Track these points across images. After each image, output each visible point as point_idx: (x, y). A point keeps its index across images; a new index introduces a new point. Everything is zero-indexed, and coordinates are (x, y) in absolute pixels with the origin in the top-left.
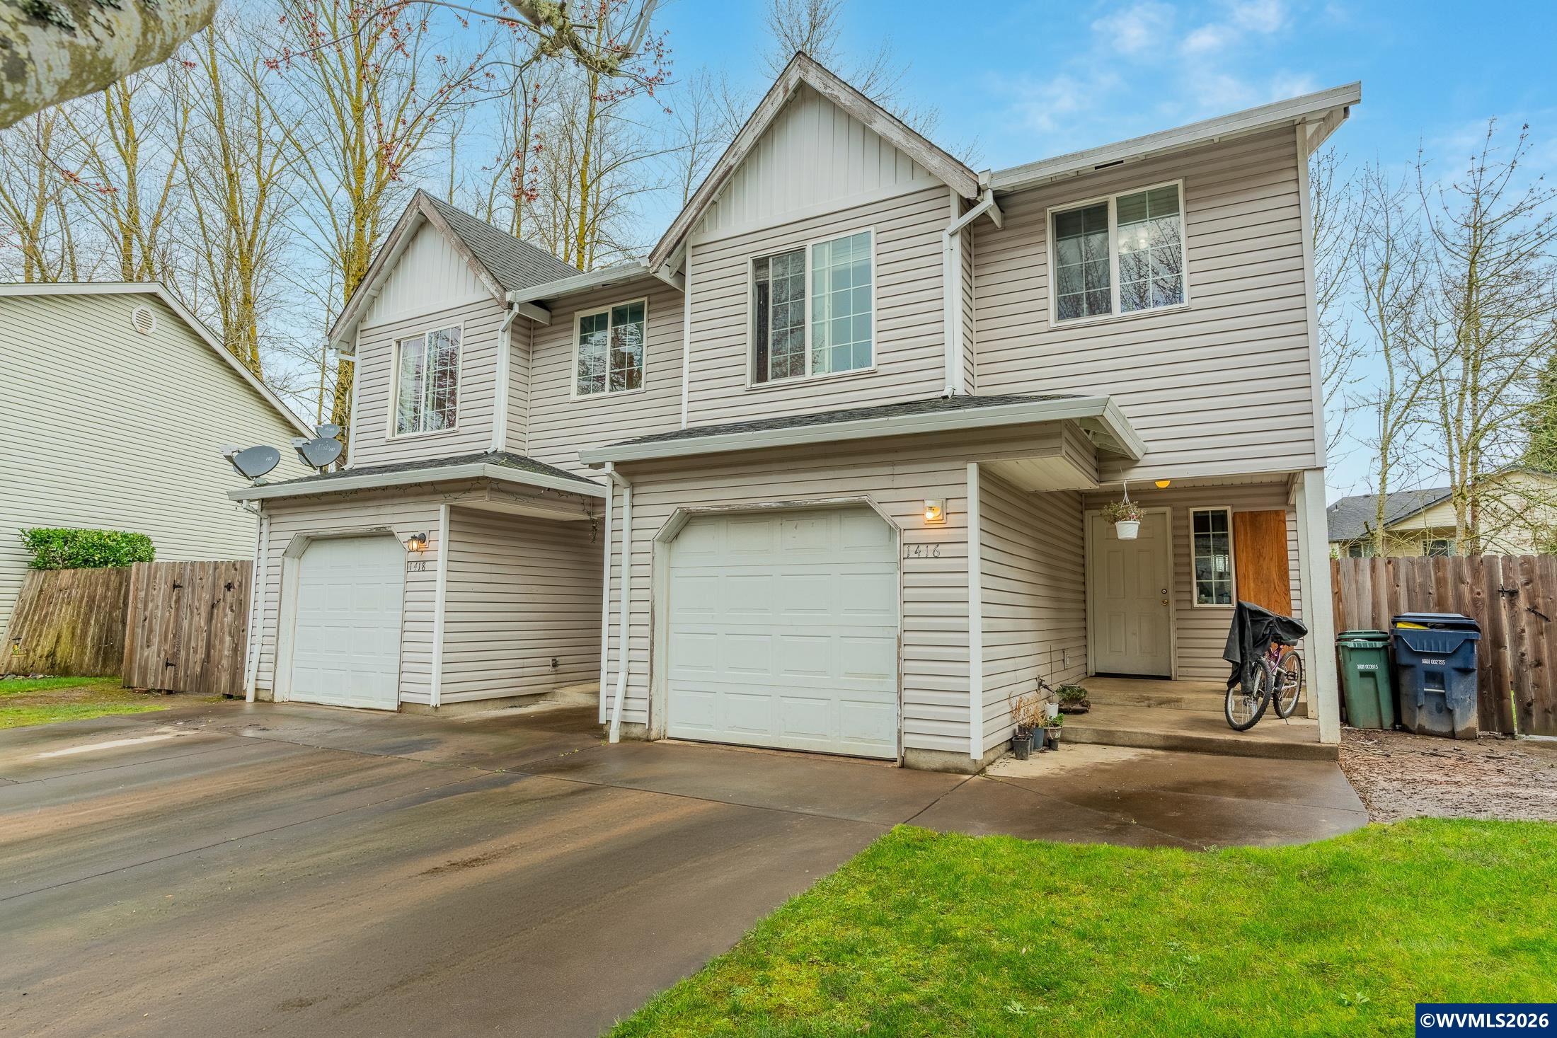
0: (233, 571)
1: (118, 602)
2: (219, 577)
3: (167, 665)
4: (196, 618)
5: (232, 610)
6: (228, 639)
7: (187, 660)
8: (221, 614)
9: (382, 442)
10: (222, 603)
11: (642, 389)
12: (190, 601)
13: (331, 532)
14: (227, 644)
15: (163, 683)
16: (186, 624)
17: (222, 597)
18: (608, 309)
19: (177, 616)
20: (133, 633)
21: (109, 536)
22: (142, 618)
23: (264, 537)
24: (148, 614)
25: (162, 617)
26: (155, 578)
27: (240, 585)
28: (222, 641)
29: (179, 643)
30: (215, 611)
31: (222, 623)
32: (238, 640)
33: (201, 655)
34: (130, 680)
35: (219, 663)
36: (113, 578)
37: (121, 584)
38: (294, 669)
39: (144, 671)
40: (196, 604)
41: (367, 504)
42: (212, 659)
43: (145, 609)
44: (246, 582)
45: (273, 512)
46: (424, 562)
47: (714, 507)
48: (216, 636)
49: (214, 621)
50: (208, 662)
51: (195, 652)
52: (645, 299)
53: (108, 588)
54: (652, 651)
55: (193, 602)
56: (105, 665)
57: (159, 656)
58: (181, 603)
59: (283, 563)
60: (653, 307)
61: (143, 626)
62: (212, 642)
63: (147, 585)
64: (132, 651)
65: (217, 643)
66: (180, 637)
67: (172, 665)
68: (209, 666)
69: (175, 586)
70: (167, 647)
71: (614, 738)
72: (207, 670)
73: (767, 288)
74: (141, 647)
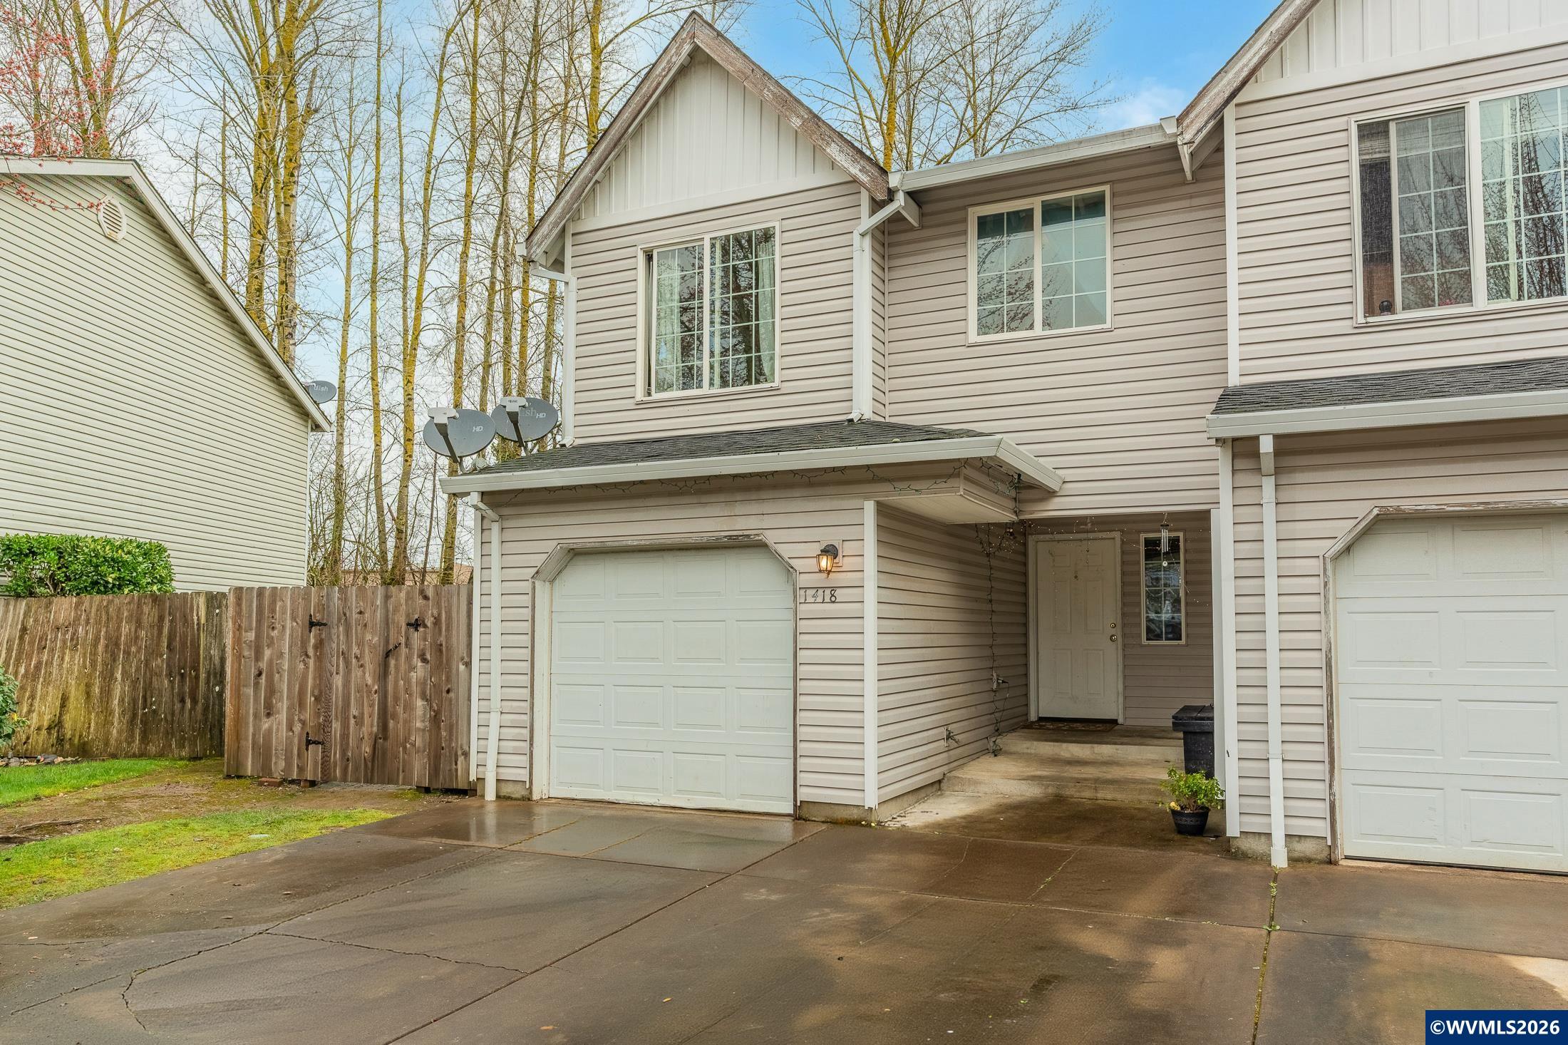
0: (421, 601)
1: (158, 645)
2: (396, 610)
3: (309, 742)
4: (356, 673)
5: (424, 660)
6: (420, 703)
7: (345, 736)
8: (403, 667)
9: (629, 404)
10: (404, 650)
11: (1107, 326)
12: (343, 647)
13: (631, 542)
14: (419, 712)
15: (301, 769)
16: (338, 681)
17: (403, 640)
18: (1036, 204)
19: (320, 669)
20: (238, 694)
21: (121, 547)
22: (253, 672)
23: (495, 548)
24: (263, 665)
25: (292, 670)
26: (273, 611)
27: (437, 621)
28: (409, 707)
29: (328, 709)
30: (392, 662)
31: (408, 681)
32: (440, 707)
33: (371, 726)
34: (239, 764)
35: (406, 740)
36: (146, 609)
37: (161, 619)
38: (554, 750)
39: (264, 753)
40: (355, 650)
41: (704, 499)
42: (391, 733)
43: (258, 656)
44: (449, 618)
45: (506, 511)
46: (833, 589)
47: (1452, 505)
48: (396, 699)
49: (391, 678)
50: (385, 739)
51: (359, 721)
52: (1106, 189)
53: (139, 624)
54: (1330, 727)
55: (349, 647)
56: (145, 739)
57: (290, 729)
58: (327, 649)
59: (534, 588)
60: (1118, 201)
61: (257, 685)
62: (390, 709)
63: (259, 621)
64: (239, 720)
65: (400, 710)
66: (328, 701)
67: (317, 743)
68: (388, 744)
69: (312, 624)
70: (307, 715)
71: (1280, 860)
72: (384, 753)
73: (1389, 170)
74: (256, 716)
